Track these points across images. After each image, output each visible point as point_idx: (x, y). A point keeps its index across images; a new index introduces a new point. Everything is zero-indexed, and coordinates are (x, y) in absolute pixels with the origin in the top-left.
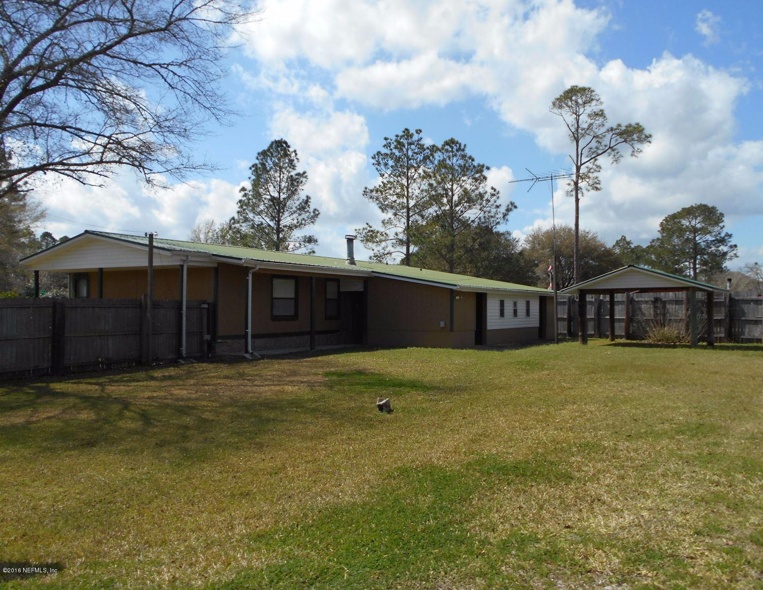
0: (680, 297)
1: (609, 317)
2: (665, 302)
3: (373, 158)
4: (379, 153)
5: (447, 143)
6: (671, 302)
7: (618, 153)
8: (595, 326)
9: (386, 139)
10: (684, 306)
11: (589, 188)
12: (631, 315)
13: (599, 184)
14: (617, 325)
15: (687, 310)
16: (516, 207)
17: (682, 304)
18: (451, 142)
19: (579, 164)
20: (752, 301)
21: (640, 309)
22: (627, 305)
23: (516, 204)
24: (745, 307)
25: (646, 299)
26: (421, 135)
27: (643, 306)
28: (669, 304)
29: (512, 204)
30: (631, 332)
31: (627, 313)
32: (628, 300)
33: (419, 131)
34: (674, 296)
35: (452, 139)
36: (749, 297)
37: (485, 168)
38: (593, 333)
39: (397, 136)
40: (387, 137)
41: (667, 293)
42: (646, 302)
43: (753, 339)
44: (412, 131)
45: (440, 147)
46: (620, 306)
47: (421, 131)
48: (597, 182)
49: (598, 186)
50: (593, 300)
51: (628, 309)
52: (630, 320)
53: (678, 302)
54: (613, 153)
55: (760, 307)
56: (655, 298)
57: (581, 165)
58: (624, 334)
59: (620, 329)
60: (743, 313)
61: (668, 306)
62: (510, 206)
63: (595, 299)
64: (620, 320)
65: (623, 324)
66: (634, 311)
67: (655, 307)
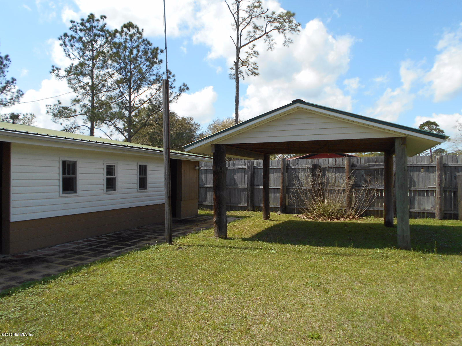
0: (341, 164)
1: (262, 187)
2: (324, 169)
3: (59, 39)
4: (65, 35)
5: (125, 26)
6: (330, 169)
7: (272, 40)
8: (248, 195)
9: (72, 22)
10: (345, 174)
11: (249, 72)
12: (287, 184)
13: (257, 69)
14: (271, 196)
15: (350, 178)
16: (188, 89)
17: (343, 172)
18: (129, 26)
19: (239, 46)
20: (423, 167)
21: (297, 177)
22: (283, 173)
23: (188, 86)
24: (415, 176)
25: (304, 166)
26: (106, 21)
27: (301, 174)
28: (328, 172)
29: (184, 85)
30: (287, 204)
31: (283, 183)
32: (283, 167)
33: (103, 17)
34: (334, 162)
35: (130, 22)
36: (419, 163)
37: (159, 51)
38: (246, 205)
39: (82, 20)
40: (74, 20)
41: (327, 159)
42: (304, 169)
43: (423, 213)
44: (97, 17)
45: (119, 29)
46: (275, 174)
47: (105, 17)
48: (256, 67)
49: (256, 71)
50: (246, 167)
51: (283, 179)
52: (286, 190)
53: (338, 169)
54: (268, 39)
55: (432, 174)
56: (313, 165)
57: (241, 47)
58: (279, 206)
59: (275, 201)
60: (412, 183)
61: (329, 174)
62: (183, 87)
63: (248, 167)
64: (275, 191)
65: (279, 195)
66: (290, 180)
67: (313, 175)
